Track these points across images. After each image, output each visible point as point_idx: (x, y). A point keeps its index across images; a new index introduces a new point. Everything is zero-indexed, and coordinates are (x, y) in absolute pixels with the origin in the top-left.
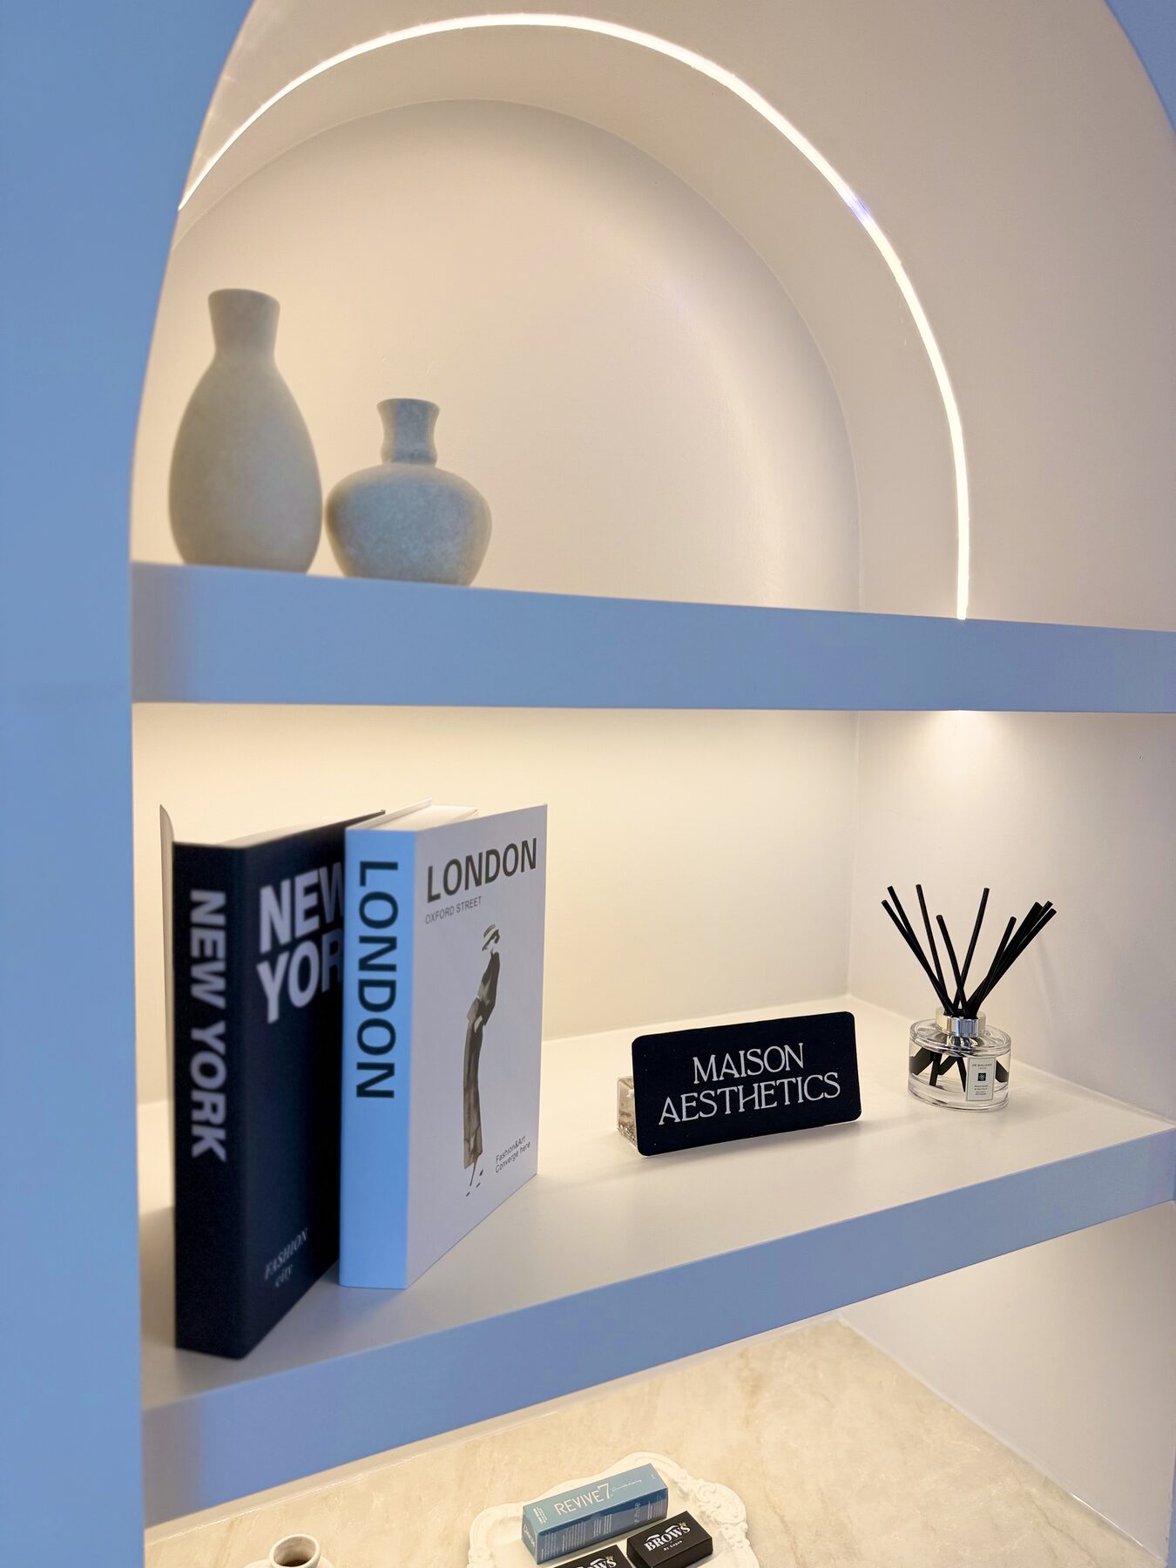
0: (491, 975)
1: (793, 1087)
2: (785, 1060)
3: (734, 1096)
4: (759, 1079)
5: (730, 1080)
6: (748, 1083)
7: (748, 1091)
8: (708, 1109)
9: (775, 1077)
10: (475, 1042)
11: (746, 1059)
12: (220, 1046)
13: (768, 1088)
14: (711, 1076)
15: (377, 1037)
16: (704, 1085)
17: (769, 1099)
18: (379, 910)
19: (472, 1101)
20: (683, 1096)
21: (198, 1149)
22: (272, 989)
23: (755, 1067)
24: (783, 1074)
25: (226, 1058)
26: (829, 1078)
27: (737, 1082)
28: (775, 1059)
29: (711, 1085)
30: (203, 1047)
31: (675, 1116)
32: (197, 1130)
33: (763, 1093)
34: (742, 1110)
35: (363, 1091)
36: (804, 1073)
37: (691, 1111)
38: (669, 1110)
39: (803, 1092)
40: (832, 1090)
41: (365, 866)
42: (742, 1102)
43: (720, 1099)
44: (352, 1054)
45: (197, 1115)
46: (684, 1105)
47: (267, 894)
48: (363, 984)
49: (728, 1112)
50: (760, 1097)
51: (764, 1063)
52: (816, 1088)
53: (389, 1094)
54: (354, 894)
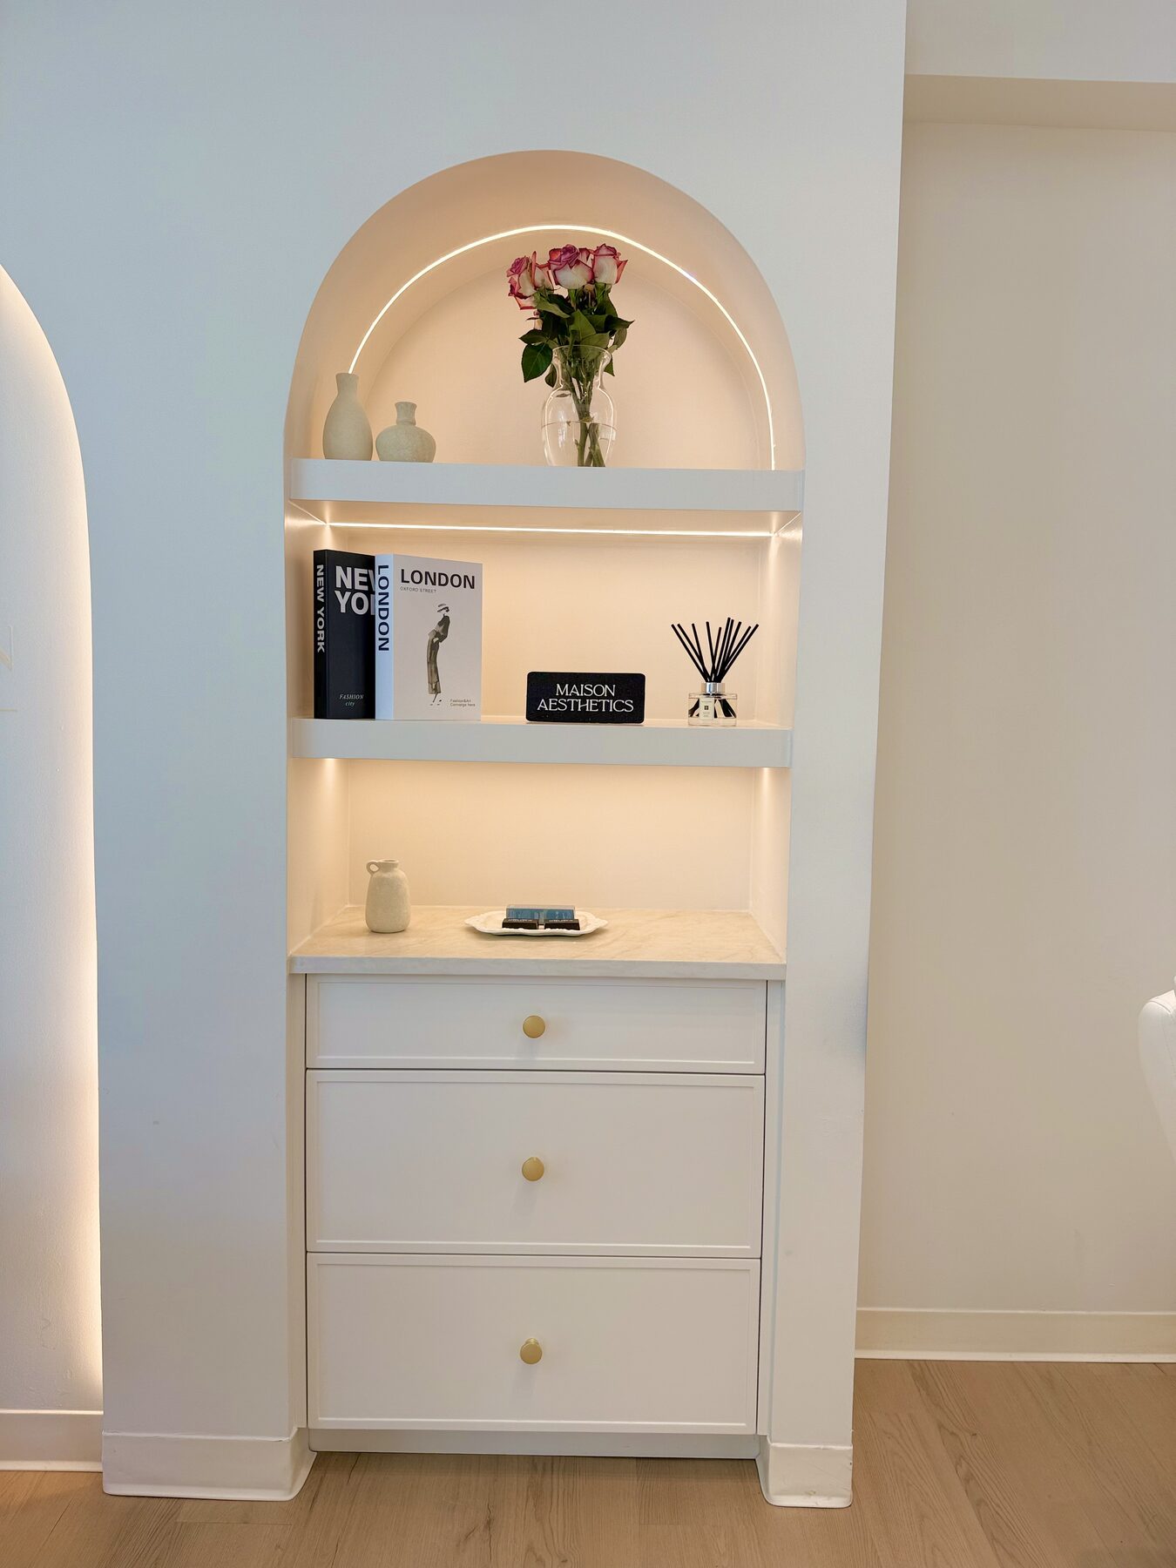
0: (445, 622)
1: (608, 705)
2: (604, 691)
3: (576, 704)
4: (589, 698)
5: (574, 696)
6: (584, 700)
7: (584, 702)
8: (563, 707)
9: (599, 698)
10: (434, 648)
11: (584, 689)
12: (323, 615)
13: (593, 702)
14: (565, 693)
15: (384, 629)
16: (560, 697)
17: (594, 707)
18: (383, 583)
19: (433, 669)
20: (550, 700)
21: (319, 650)
22: (343, 602)
23: (589, 692)
24: (603, 697)
25: (324, 619)
26: (628, 703)
27: (578, 698)
28: (599, 690)
29: (564, 696)
30: (320, 616)
31: (546, 707)
32: (319, 644)
33: (591, 704)
34: (579, 710)
35: (380, 649)
36: (614, 699)
37: (553, 707)
38: (543, 704)
39: (613, 707)
40: (629, 708)
41: (380, 567)
42: (580, 706)
43: (569, 704)
44: (378, 635)
45: (319, 639)
46: (551, 703)
47: (339, 570)
48: (380, 610)
49: (572, 710)
50: (590, 706)
51: (594, 692)
52: (619, 706)
53: (387, 649)
54: (378, 577)
